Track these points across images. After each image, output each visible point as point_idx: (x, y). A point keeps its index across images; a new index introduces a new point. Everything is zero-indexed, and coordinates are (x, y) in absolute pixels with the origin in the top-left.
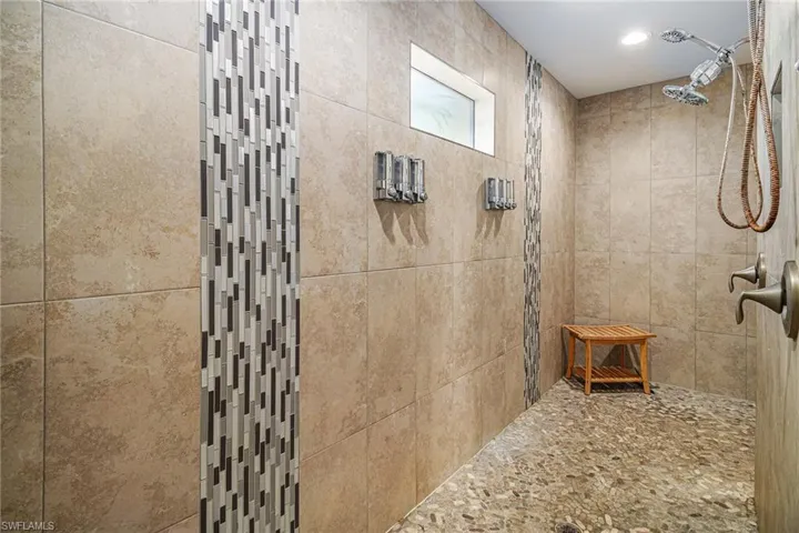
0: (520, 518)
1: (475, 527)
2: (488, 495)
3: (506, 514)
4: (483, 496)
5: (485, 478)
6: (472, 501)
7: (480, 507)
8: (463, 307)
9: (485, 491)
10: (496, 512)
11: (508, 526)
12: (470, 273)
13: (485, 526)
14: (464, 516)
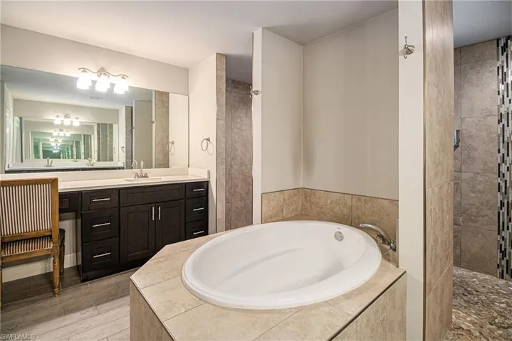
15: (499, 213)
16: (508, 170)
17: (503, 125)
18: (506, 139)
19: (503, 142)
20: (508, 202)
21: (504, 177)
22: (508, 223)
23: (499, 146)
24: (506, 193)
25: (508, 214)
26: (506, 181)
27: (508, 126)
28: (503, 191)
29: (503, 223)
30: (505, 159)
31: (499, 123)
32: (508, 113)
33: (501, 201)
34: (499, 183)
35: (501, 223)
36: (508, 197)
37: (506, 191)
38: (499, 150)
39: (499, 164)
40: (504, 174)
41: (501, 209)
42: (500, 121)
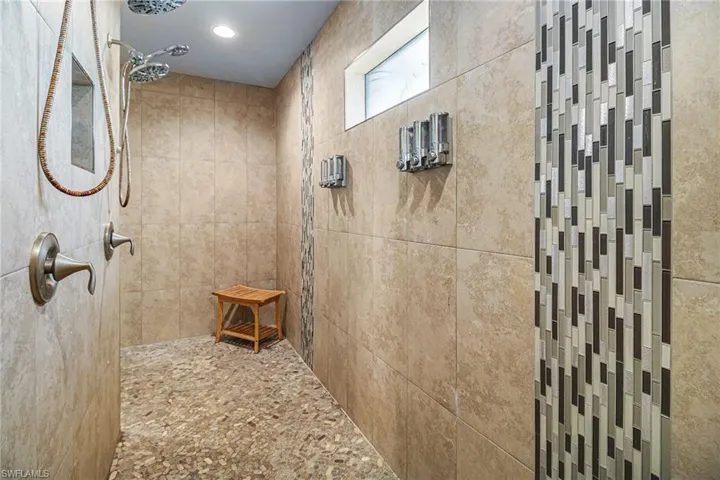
0: (302, 470)
1: (311, 438)
2: (337, 461)
3: (311, 464)
4: (338, 457)
5: (358, 468)
6: (334, 446)
7: (327, 449)
8: (383, 287)
9: (342, 461)
10: (316, 458)
11: (299, 458)
12: (390, 252)
13: (308, 444)
14: (324, 436)
15: (537, 403)
16: (561, 247)
17: (550, 69)
18: (555, 125)
19: (549, 138)
20: (561, 371)
21: (549, 271)
22: (561, 456)
23: (538, 154)
24: (555, 337)
25: (561, 420)
26: (555, 287)
27: (562, 71)
28: (549, 328)
29: (549, 445)
30: (554, 203)
31: (538, 67)
32: (563, 20)
33: (543, 363)
34: (537, 294)
35: (543, 447)
36: (562, 350)
37: (554, 325)
38: (538, 166)
39: (538, 221)
40: (549, 259)
41: (543, 392)
42: (541, 57)
